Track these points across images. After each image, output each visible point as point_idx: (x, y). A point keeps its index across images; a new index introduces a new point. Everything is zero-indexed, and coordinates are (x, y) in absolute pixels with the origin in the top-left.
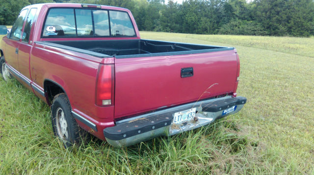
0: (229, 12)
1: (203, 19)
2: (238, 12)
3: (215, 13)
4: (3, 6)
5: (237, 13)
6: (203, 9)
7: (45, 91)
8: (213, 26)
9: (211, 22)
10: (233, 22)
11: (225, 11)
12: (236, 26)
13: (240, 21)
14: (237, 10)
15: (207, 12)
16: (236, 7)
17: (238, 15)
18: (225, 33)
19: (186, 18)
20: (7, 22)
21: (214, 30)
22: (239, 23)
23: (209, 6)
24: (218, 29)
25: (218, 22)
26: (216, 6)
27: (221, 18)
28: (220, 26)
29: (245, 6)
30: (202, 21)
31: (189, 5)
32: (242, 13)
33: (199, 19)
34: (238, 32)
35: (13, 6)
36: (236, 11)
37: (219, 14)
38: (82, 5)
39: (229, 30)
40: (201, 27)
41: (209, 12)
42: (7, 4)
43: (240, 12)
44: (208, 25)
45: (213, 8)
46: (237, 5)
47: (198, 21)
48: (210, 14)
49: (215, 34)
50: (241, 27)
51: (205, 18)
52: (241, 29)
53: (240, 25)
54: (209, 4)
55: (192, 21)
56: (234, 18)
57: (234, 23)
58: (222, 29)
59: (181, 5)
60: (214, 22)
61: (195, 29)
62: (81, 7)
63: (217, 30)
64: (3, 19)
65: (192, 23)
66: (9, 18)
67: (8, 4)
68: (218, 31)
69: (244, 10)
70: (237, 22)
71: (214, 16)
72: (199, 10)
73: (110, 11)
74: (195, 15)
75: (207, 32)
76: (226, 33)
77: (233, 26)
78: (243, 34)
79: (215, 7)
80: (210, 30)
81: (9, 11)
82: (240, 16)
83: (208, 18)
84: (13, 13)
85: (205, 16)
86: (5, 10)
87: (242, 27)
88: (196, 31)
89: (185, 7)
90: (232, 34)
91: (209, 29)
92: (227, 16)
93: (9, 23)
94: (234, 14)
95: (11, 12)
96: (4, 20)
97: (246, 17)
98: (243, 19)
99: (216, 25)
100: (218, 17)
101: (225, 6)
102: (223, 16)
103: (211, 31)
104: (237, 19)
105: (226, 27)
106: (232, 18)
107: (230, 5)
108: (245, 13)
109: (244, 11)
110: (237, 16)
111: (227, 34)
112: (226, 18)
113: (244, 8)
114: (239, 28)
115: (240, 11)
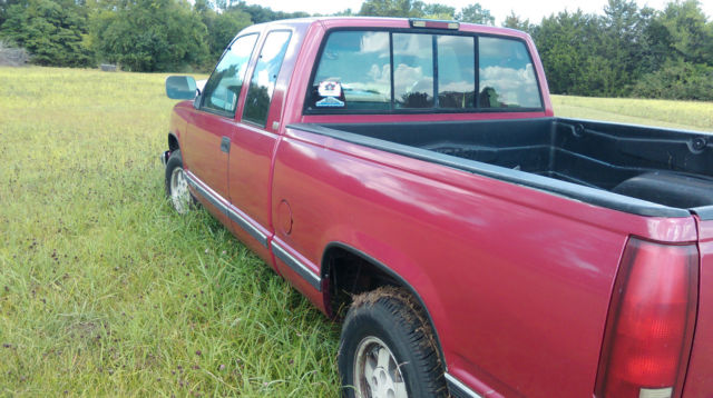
0: (661, 44)
1: (593, 60)
2: (684, 44)
3: (623, 46)
4: (151, 32)
5: (682, 46)
6: (593, 37)
7: (323, 276)
8: (618, 79)
9: (612, 66)
10: (669, 69)
11: (651, 42)
12: (678, 78)
13: (689, 65)
14: (683, 40)
15: (604, 43)
16: (679, 31)
17: (684, 51)
18: (648, 96)
19: (550, 57)
20: (158, 66)
21: (620, 86)
22: (686, 70)
23: (608, 29)
24: (631, 83)
25: (630, 69)
26: (627, 29)
27: (640, 58)
28: (636, 78)
29: (703, 30)
30: (589, 65)
31: (558, 28)
32: (695, 47)
33: (582, 59)
34: (684, 92)
35: (172, 32)
36: (679, 41)
37: (634, 49)
38: (411, 23)
39: (660, 89)
40: (586, 78)
41: (607, 43)
42: (159, 27)
43: (689, 45)
44: (606, 74)
45: (619, 35)
46: (682, 28)
47: (580, 65)
48: (610, 47)
49: (622, 96)
50: (690, 80)
51: (598, 58)
52: (691, 86)
53: (689, 75)
54: (608, 25)
55: (564, 64)
56: (674, 59)
57: (674, 71)
58: (640, 85)
59: (538, 28)
60: (621, 68)
61: (571, 83)
62: (407, 26)
63: (627, 86)
64: (149, 58)
65: (566, 69)
66: (163, 57)
67: (161, 26)
68: (630, 90)
69: (702, 39)
70: (682, 70)
71: (622, 53)
72: (584, 39)
73: (481, 39)
74: (574, 51)
75: (602, 91)
76: (652, 94)
77: (671, 77)
78: (695, 98)
79: (624, 31)
80: (610, 86)
81: (164, 42)
82: (690, 54)
83: (605, 57)
84: (170, 47)
85: (599, 53)
86: (155, 40)
87: (694, 82)
88: (575, 88)
89: (547, 32)
90: (667, 97)
91: (606, 84)
92: (655, 54)
93: (161, 67)
94: (675, 49)
95: (166, 43)
96: (151, 61)
97: (704, 56)
98: (697, 60)
99: (625, 75)
100: (632, 55)
101: (650, 29)
102: (644, 53)
103: (613, 89)
104: (681, 60)
105: (653, 79)
106: (669, 59)
107: (663, 27)
108: (702, 46)
109: (701, 42)
110: (681, 54)
111: (653, 97)
112: (652, 58)
113: (701, 34)
114: (685, 82)
115: (689, 41)
